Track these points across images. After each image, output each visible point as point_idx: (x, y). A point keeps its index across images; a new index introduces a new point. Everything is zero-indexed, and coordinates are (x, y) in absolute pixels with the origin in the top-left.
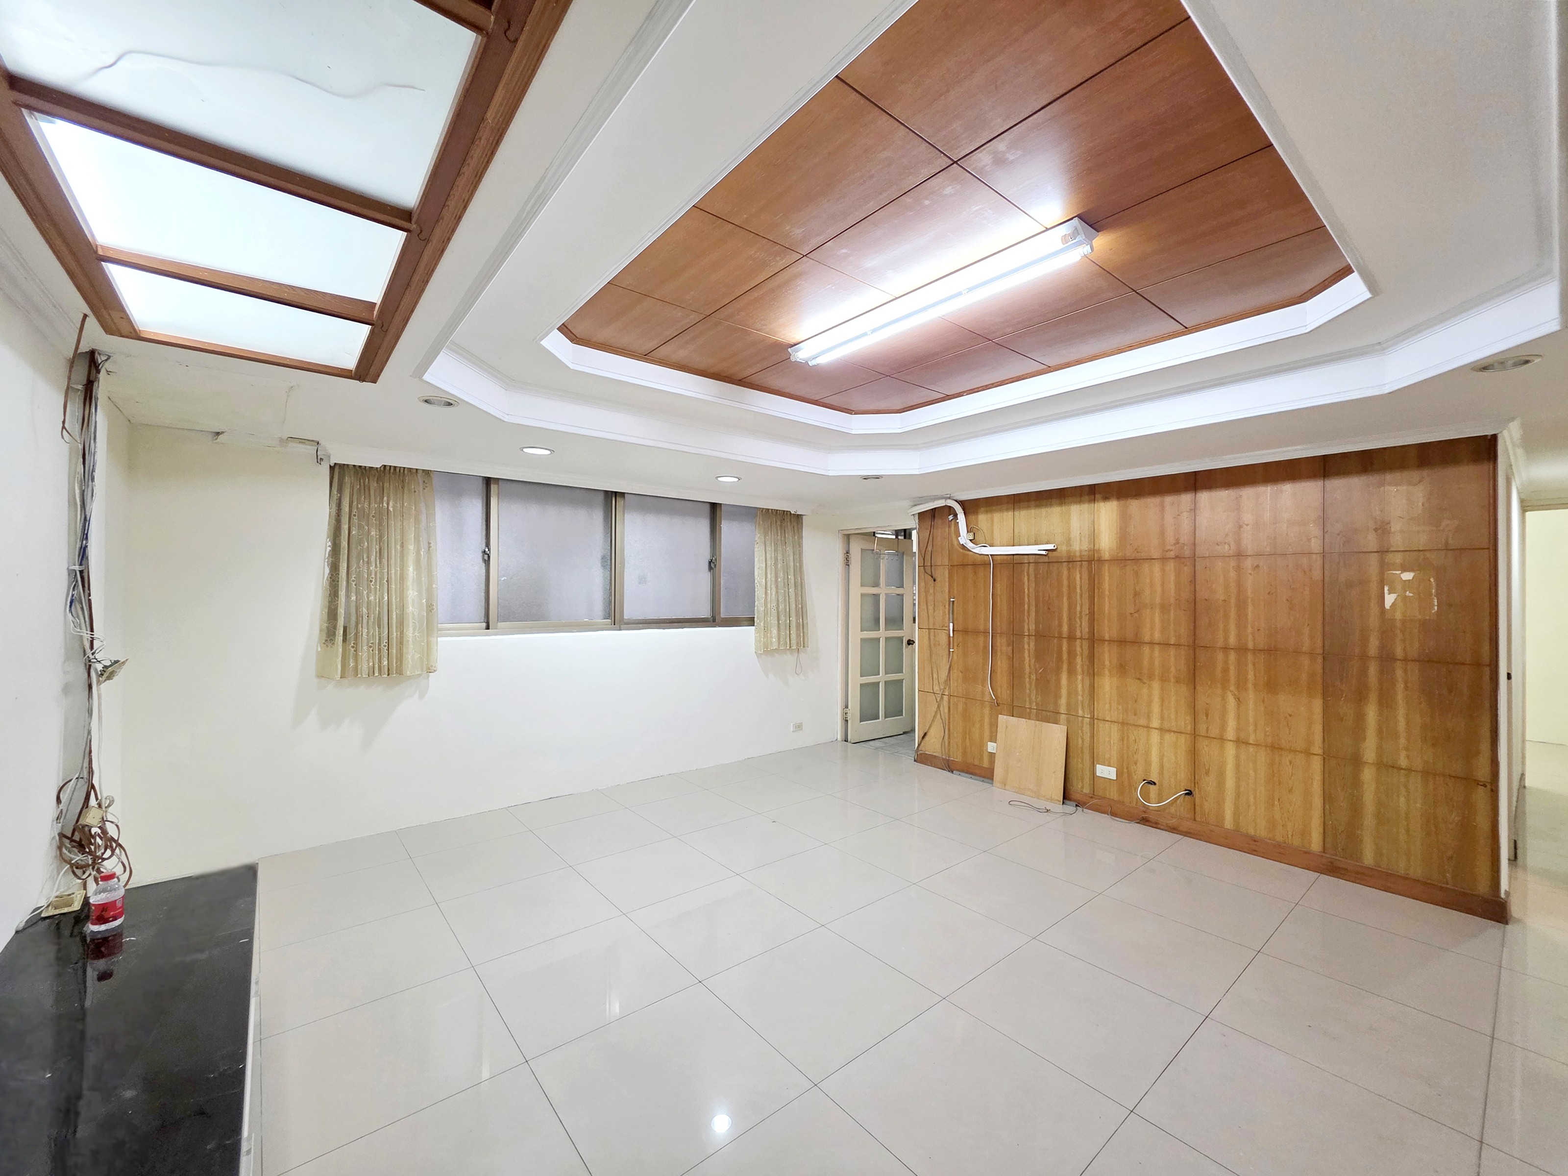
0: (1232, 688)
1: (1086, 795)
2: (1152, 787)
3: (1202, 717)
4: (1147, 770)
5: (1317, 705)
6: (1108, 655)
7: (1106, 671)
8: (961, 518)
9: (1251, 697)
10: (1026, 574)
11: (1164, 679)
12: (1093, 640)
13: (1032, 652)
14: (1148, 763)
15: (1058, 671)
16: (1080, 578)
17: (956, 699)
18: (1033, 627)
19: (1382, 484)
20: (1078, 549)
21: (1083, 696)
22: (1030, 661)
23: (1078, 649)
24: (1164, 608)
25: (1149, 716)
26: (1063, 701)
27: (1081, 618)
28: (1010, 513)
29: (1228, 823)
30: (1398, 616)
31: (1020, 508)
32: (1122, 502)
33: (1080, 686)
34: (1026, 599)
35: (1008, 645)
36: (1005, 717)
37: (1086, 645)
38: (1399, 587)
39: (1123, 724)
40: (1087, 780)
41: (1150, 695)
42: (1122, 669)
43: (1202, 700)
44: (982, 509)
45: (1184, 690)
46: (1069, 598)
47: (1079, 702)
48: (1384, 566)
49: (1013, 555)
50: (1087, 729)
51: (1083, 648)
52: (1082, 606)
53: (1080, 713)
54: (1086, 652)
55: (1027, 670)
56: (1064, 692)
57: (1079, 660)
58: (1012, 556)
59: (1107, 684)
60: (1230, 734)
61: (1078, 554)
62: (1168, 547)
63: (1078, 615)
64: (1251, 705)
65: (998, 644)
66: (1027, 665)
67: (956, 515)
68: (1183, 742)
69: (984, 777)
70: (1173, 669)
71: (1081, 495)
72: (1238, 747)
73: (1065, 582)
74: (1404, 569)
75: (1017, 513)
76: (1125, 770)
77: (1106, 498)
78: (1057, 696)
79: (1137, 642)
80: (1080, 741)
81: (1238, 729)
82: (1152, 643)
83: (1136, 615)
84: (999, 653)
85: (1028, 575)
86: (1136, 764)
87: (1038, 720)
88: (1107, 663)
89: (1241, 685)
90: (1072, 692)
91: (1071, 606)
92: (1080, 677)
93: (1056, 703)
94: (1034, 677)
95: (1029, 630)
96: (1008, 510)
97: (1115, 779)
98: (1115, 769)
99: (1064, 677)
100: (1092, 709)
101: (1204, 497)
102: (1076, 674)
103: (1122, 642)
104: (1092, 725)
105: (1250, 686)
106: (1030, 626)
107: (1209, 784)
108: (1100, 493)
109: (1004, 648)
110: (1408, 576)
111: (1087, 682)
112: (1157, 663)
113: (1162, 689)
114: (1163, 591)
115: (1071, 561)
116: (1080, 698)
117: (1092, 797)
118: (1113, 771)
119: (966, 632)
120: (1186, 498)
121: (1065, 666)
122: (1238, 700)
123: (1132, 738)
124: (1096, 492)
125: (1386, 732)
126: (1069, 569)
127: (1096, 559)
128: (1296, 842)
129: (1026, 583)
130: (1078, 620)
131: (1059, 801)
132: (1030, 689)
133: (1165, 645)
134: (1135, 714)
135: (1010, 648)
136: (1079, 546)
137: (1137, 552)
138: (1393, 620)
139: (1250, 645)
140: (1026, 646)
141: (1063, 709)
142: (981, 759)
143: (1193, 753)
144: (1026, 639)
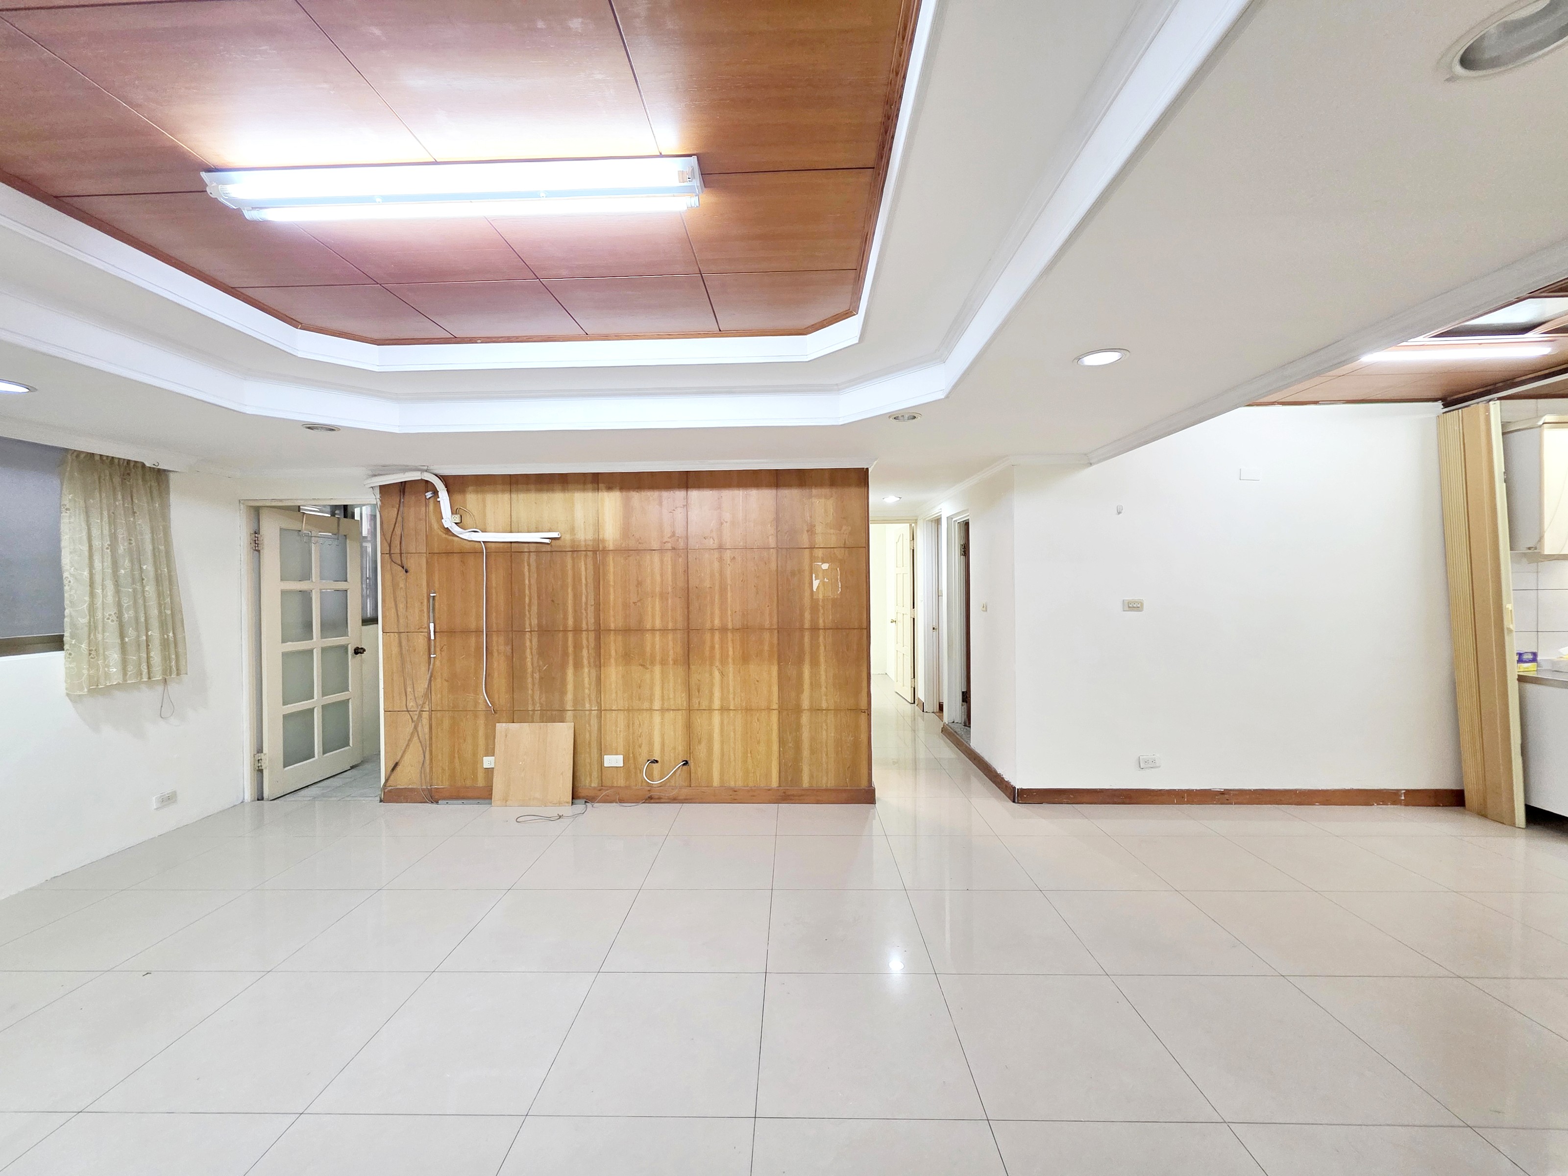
0: (717, 663)
1: (594, 788)
2: (655, 765)
3: (694, 692)
4: (651, 751)
5: (775, 669)
6: (614, 645)
7: (613, 661)
8: (443, 496)
9: (731, 669)
10: (526, 564)
11: (663, 662)
12: (600, 631)
13: (535, 651)
14: (651, 744)
15: (563, 667)
16: (585, 568)
17: (439, 714)
18: (535, 622)
19: (810, 497)
20: (583, 538)
21: (589, 690)
22: (532, 659)
23: (585, 642)
24: (663, 596)
25: (651, 701)
26: (569, 696)
27: (586, 610)
28: (506, 496)
29: (716, 783)
30: (821, 596)
31: (518, 491)
32: (624, 493)
33: (586, 680)
34: (527, 592)
35: (506, 644)
36: (504, 725)
37: (592, 635)
38: (820, 575)
39: (628, 710)
40: (595, 774)
41: (652, 679)
42: (627, 657)
43: (695, 678)
44: (470, 488)
45: (681, 670)
46: (574, 588)
47: (586, 696)
48: (813, 559)
49: (511, 542)
50: (594, 722)
51: (587, 640)
52: (587, 596)
53: (587, 706)
54: (592, 645)
55: (530, 670)
56: (570, 687)
57: (585, 652)
58: (510, 544)
59: (613, 673)
60: (717, 704)
61: (583, 543)
62: (666, 539)
63: (584, 606)
64: (731, 675)
65: (494, 643)
66: (529, 664)
67: (436, 493)
68: (680, 717)
69: (478, 798)
70: (671, 653)
71: (585, 483)
72: (721, 714)
73: (570, 573)
74: (824, 562)
75: (514, 496)
76: (631, 755)
77: (610, 488)
78: (563, 693)
79: (640, 630)
80: (587, 736)
81: (722, 699)
82: (653, 630)
83: (639, 604)
84: (495, 654)
85: (529, 565)
86: (640, 747)
87: (543, 722)
88: (613, 653)
89: (724, 661)
90: (578, 686)
91: (577, 597)
92: (586, 670)
93: (562, 701)
94: (537, 676)
95: (530, 625)
96: (503, 491)
97: (622, 765)
98: (622, 756)
99: (570, 672)
100: (599, 700)
101: (695, 494)
102: (582, 667)
103: (626, 631)
104: (600, 717)
105: (730, 660)
106: (531, 620)
107: (701, 751)
108: (603, 483)
109: (502, 648)
110: (825, 566)
111: (594, 673)
112: (657, 647)
113: (662, 672)
114: (662, 581)
115: (575, 551)
116: (587, 691)
117: (600, 790)
118: (620, 758)
119: (451, 632)
120: (680, 494)
121: (571, 662)
122: (722, 674)
123: (637, 723)
124: (599, 482)
125: (815, 685)
126: (573, 559)
127: (600, 549)
128: (763, 784)
129: (527, 574)
130: (584, 612)
131: (567, 803)
132: (533, 690)
133: (664, 631)
134: (640, 699)
135: (510, 647)
136: (584, 535)
137: (639, 543)
138: (818, 600)
139: (730, 626)
140: (528, 643)
141: (569, 706)
142: (475, 778)
143: (689, 727)
144: (528, 635)
